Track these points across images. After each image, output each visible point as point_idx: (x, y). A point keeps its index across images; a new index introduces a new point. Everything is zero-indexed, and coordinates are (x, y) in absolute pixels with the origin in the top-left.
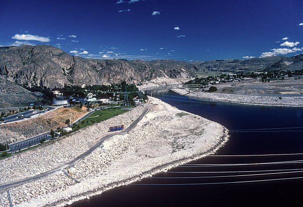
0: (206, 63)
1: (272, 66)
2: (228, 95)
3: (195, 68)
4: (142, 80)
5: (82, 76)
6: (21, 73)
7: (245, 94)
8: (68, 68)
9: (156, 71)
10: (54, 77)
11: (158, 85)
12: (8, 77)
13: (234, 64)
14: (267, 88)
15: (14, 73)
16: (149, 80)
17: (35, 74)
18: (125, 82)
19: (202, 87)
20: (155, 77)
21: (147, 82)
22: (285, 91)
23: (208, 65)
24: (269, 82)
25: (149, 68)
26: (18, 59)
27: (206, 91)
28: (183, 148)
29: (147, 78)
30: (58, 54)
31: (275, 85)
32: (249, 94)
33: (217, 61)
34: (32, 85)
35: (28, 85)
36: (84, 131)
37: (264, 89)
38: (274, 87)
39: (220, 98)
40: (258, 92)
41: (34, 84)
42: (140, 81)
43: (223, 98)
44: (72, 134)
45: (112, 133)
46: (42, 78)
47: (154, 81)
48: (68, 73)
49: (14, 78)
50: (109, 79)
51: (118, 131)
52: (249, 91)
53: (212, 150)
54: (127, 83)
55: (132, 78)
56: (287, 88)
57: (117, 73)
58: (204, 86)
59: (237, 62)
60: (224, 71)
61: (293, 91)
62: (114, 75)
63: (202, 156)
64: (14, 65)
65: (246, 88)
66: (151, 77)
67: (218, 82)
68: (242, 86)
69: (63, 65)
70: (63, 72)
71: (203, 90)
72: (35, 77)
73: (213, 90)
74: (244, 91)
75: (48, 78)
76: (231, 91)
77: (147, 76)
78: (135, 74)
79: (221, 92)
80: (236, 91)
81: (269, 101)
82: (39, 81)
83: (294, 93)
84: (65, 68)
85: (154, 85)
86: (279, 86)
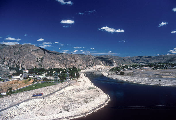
0: (132, 58)
1: (169, 60)
2: (129, 77)
3: (124, 60)
4: (87, 67)
5: (48, 62)
6: (12, 59)
7: (140, 77)
8: (41, 58)
9: (96, 61)
10: (30, 62)
11: (96, 70)
12: (5, 61)
13: (148, 59)
14: (155, 73)
15: (8, 59)
16: (92, 67)
17: (19, 60)
18: (75, 67)
19: (116, 72)
20: (95, 65)
21: (90, 68)
22: (166, 76)
23: (133, 59)
24: (157, 70)
25: (93, 59)
26: (12, 51)
27: (118, 74)
28: (68, 110)
29: (91, 65)
30: (35, 50)
31: (160, 72)
32: (143, 77)
33: (138, 56)
34: (16, 67)
35: (14, 66)
36: (14, 95)
37: (152, 74)
38: (159, 73)
39: (124, 79)
40: (148, 76)
41: (18, 66)
42: (86, 67)
43: (126, 79)
44: (4, 96)
45: (34, 97)
46: (22, 63)
47: (94, 67)
48: (40, 61)
49: (8, 62)
50: (66, 65)
51: (39, 97)
52: (143, 75)
53: (85, 113)
54: (76, 68)
55: (80, 65)
56: (167, 74)
57: (71, 62)
58: (117, 72)
59: (150, 58)
60: (142, 63)
61: (170, 76)
62: (69, 63)
63: (76, 117)
64: (9, 55)
65: (142, 73)
66: (93, 65)
67: (127, 69)
68: (140, 72)
69: (37, 56)
70: (37, 60)
71: (117, 74)
72: (19, 62)
73: (122, 74)
74: (140, 75)
75: (26, 63)
76: (132, 75)
77: (90, 64)
78: (82, 63)
79: (126, 76)
80: (135, 75)
81: (153, 82)
82: (21, 65)
83: (171, 77)
84: (39, 58)
85: (94, 70)
86: (163, 72)
